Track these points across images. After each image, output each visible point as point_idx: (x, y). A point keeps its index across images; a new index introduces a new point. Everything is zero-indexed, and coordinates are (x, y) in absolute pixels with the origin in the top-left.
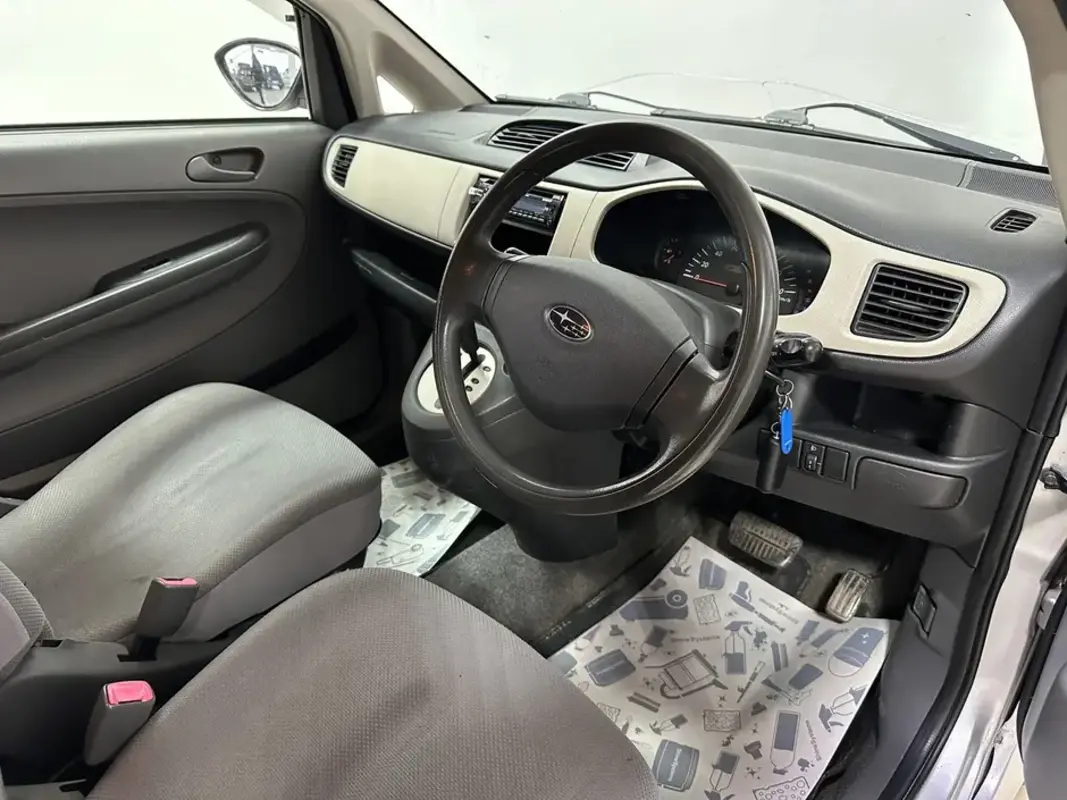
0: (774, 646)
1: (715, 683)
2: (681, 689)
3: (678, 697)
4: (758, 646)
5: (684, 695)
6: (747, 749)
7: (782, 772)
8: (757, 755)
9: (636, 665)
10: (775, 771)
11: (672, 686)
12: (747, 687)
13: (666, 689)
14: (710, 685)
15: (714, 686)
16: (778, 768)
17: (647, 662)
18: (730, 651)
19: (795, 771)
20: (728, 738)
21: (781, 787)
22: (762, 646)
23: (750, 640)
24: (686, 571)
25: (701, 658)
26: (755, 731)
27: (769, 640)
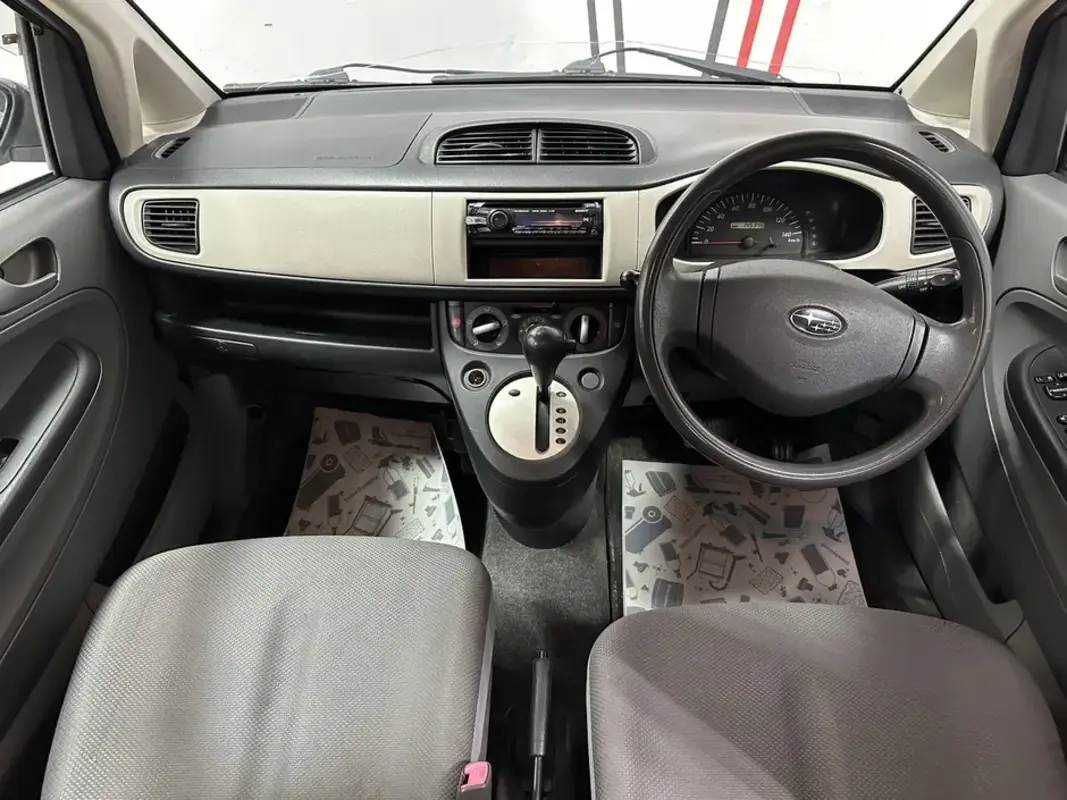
0: (744, 507)
1: (736, 558)
2: (722, 578)
3: (727, 584)
4: (735, 514)
5: (728, 580)
6: (800, 588)
7: (834, 587)
8: (810, 588)
9: (680, 581)
10: (830, 589)
11: (716, 580)
12: (757, 547)
13: (715, 585)
14: (734, 563)
15: (737, 562)
16: (831, 585)
17: (685, 575)
18: (723, 530)
19: (841, 581)
20: (782, 589)
21: (844, 596)
22: (738, 513)
23: (725, 512)
24: (640, 489)
25: (709, 546)
26: (795, 573)
27: (737, 506)
